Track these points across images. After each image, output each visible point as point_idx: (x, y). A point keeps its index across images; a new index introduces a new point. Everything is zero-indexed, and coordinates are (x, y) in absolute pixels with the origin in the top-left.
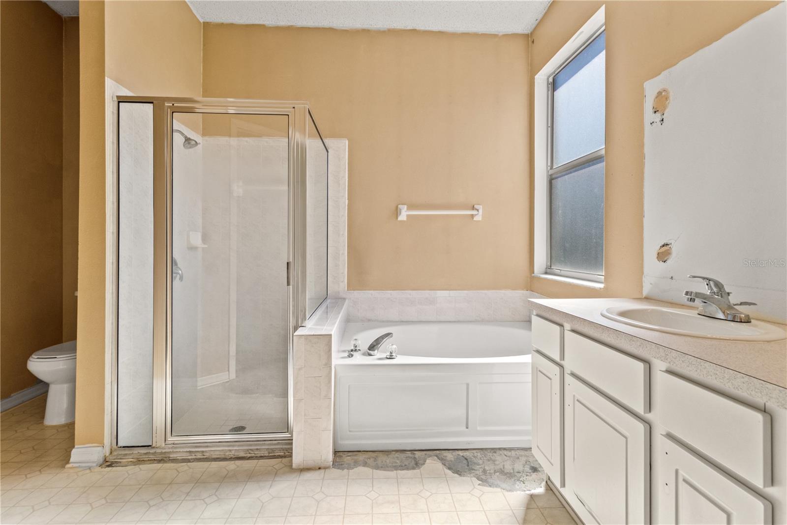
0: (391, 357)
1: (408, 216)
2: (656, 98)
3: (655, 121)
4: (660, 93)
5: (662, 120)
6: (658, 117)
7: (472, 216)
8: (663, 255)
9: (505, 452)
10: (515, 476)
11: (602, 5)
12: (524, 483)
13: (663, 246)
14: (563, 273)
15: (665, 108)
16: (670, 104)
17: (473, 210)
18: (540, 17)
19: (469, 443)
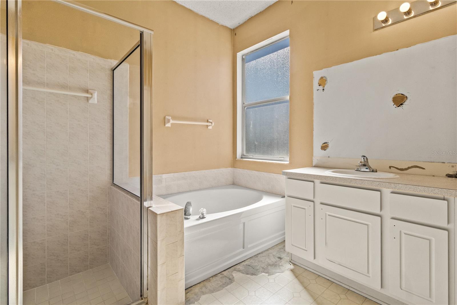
0: (203, 217)
1: (172, 124)
2: (320, 79)
3: (319, 89)
4: (322, 78)
5: (324, 89)
6: (321, 88)
7: (207, 126)
8: (325, 147)
9: (261, 255)
10: (276, 264)
11: (288, 30)
12: (283, 266)
13: (324, 143)
14: (254, 157)
15: (325, 84)
16: (328, 83)
17: (208, 122)
18: (241, 22)
19: (245, 256)
